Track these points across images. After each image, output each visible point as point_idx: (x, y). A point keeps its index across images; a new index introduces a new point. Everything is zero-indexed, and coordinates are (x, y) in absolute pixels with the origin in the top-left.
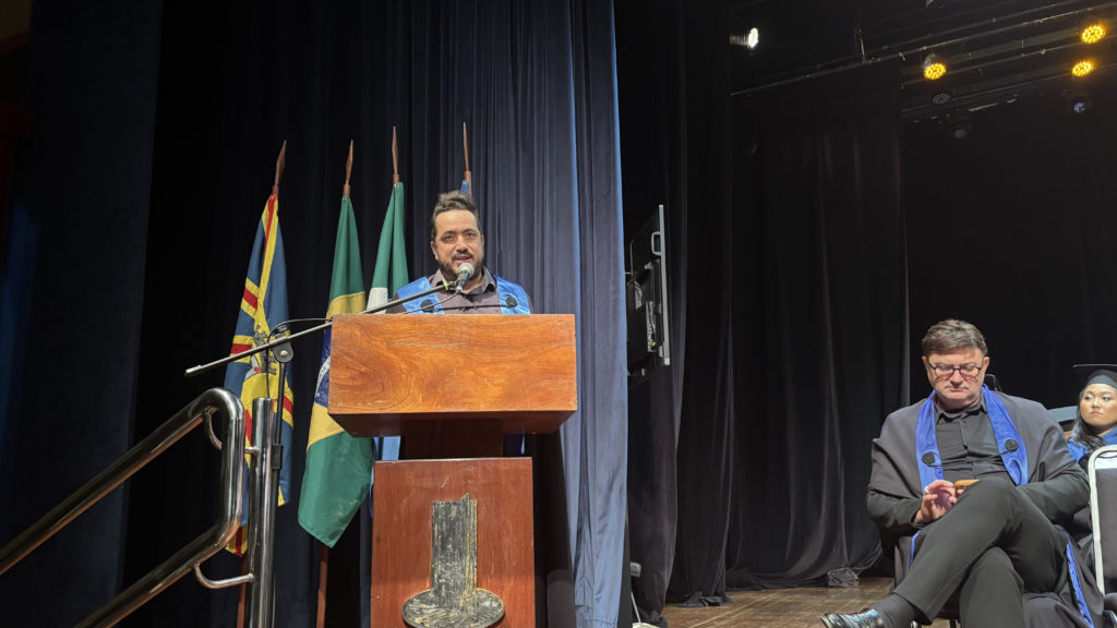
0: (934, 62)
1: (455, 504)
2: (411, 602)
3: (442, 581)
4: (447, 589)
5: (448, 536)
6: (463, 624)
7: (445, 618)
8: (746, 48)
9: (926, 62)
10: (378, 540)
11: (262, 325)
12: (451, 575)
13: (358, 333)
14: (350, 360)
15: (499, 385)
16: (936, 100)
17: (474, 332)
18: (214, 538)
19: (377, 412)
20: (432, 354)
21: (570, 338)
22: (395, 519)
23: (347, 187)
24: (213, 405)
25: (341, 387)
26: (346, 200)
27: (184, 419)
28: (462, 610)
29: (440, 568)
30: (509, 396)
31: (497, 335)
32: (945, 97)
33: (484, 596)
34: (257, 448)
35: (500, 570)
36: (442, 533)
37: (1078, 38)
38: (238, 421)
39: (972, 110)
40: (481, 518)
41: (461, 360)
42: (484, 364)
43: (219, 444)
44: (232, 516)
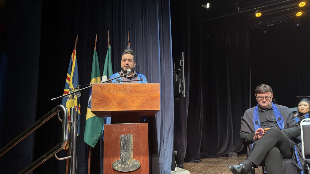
0: (258, 12)
1: (126, 136)
2: (115, 163)
3: (123, 157)
4: (125, 159)
5: (125, 145)
6: (129, 169)
7: (124, 167)
8: (206, 8)
9: (256, 12)
10: (105, 146)
11: (72, 86)
12: (126, 156)
13: (99, 89)
14: (97, 96)
15: (139, 103)
16: (259, 23)
17: (131, 88)
18: (60, 146)
19: (105, 111)
20: (120, 95)
21: (158, 90)
22: (110, 140)
23: (95, 48)
24: (60, 109)
25: (95, 104)
26: (95, 51)
27: (51, 113)
28: (129, 165)
29: (122, 153)
30: (141, 106)
31: (138, 89)
32: (261, 22)
33: (135, 161)
34: (72, 121)
35: (139, 154)
36: (123, 144)
37: (298, 6)
38: (66, 114)
39: (268, 26)
40: (134, 140)
41: (128, 96)
42: (134, 97)
43: (61, 120)
44: (65, 140)
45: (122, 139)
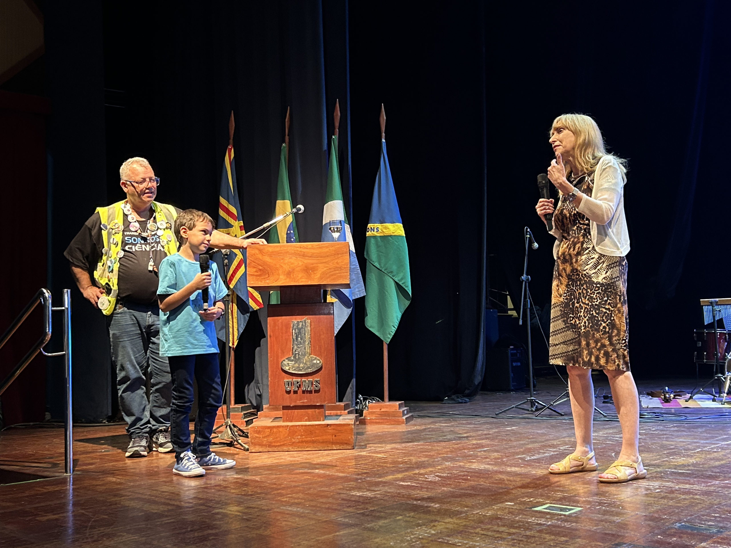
1: (301, 322)
2: (284, 361)
3: (296, 353)
4: (299, 356)
5: (299, 335)
6: (305, 370)
7: (298, 367)
12: (300, 350)
13: (257, 252)
14: (255, 263)
15: (317, 273)
17: (306, 250)
19: (268, 285)
20: (289, 261)
21: (347, 253)
22: (277, 328)
25: (252, 275)
28: (305, 364)
29: (295, 347)
30: (321, 278)
33: (313, 358)
35: (320, 349)
36: (296, 333)
40: (312, 327)
45: (293, 326)
